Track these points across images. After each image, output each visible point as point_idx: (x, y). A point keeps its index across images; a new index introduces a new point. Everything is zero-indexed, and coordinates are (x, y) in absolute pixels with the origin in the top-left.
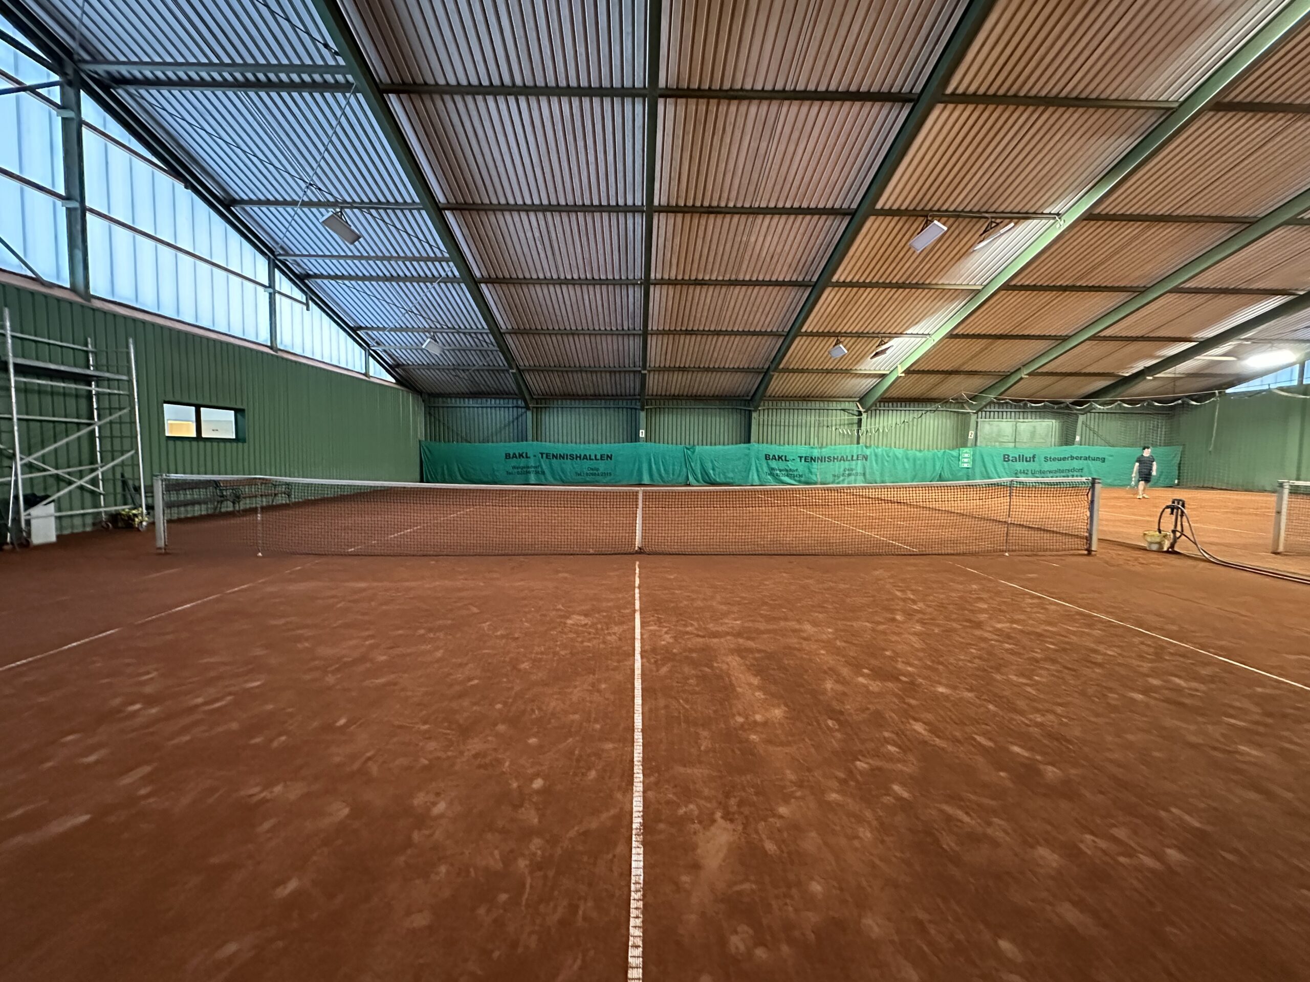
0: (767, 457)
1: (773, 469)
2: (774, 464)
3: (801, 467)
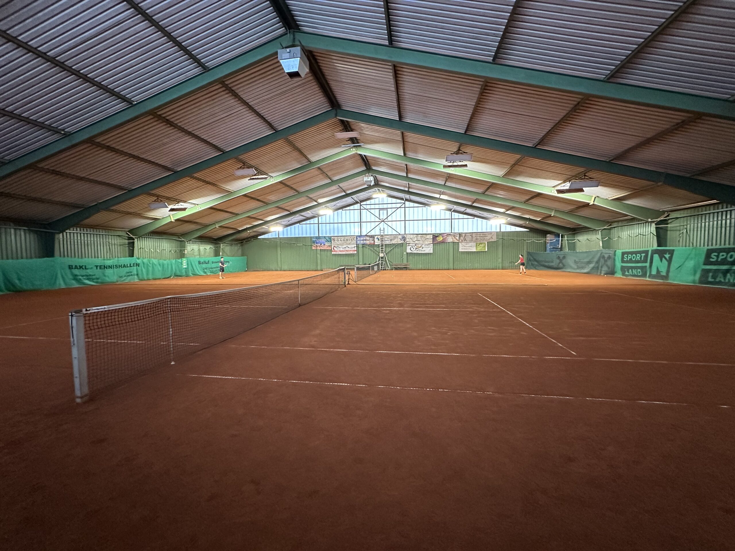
0: (70, 267)
1: (76, 275)
2: (76, 272)
3: (98, 273)
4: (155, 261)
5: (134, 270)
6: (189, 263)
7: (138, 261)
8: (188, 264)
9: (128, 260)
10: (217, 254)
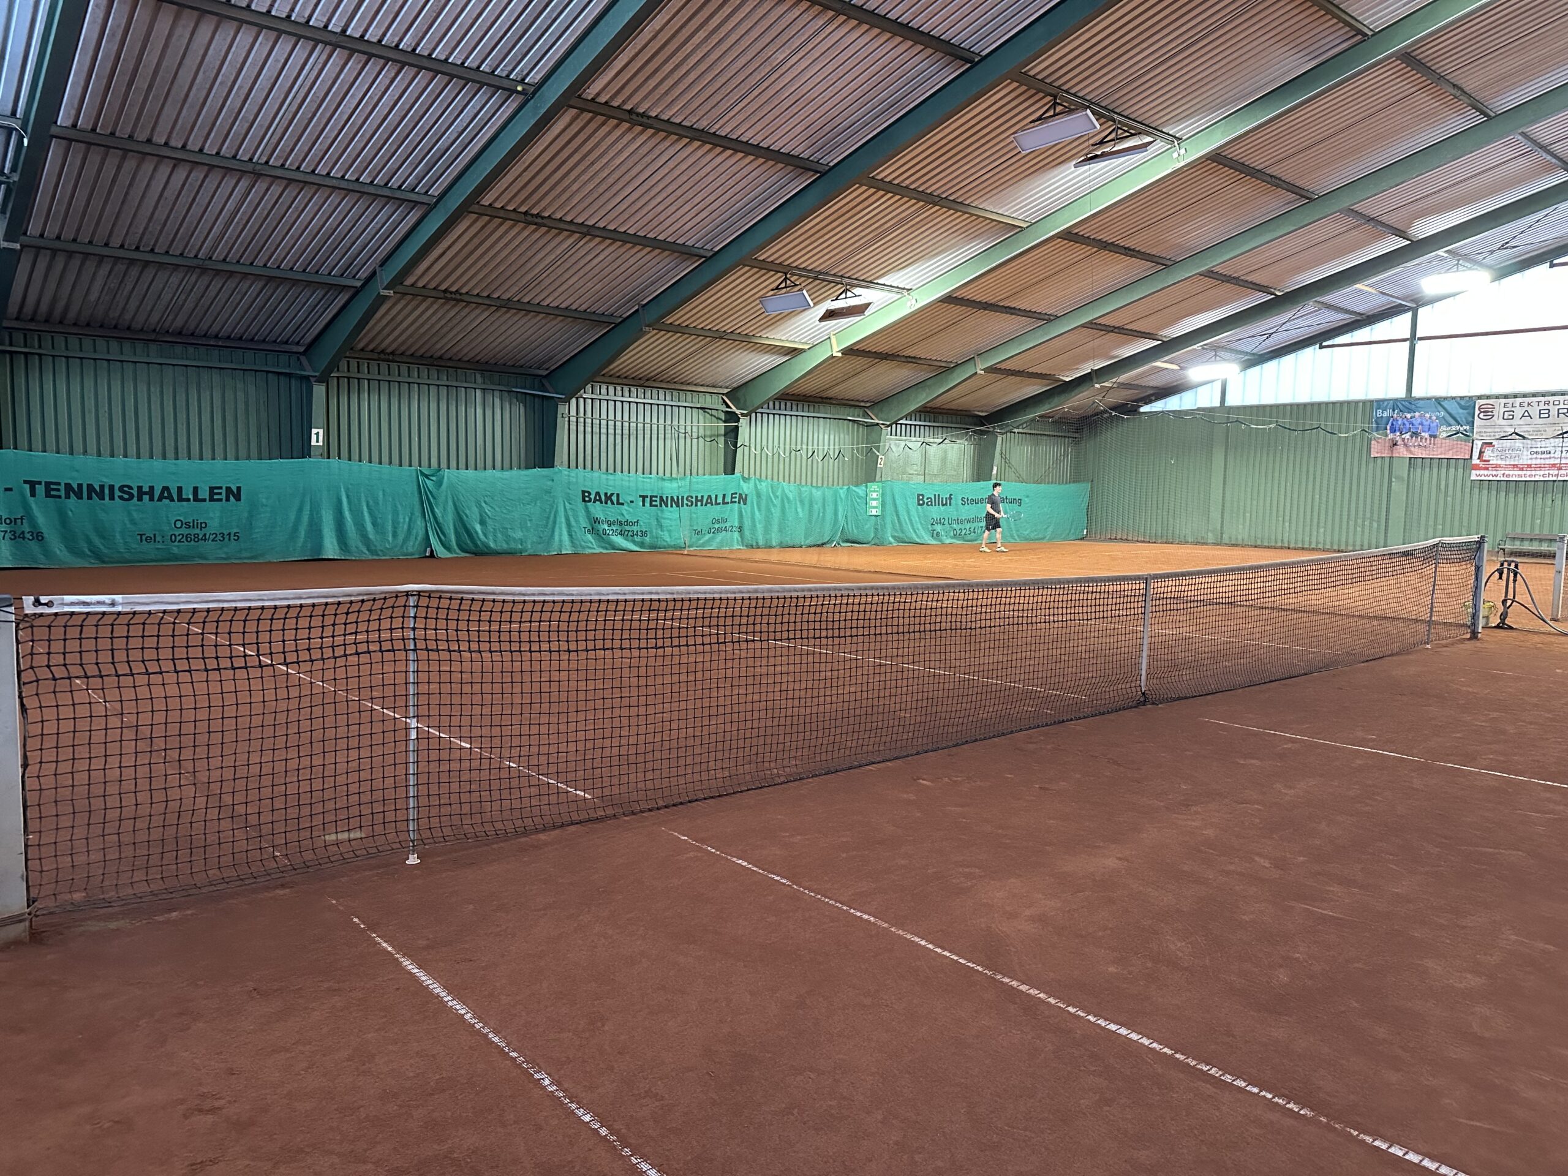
0: (585, 497)
1: (597, 521)
2: (598, 510)
4: (790, 490)
5: (732, 513)
6: (889, 500)
7: (746, 488)
8: (883, 505)
9: (717, 483)
10: (981, 472)
